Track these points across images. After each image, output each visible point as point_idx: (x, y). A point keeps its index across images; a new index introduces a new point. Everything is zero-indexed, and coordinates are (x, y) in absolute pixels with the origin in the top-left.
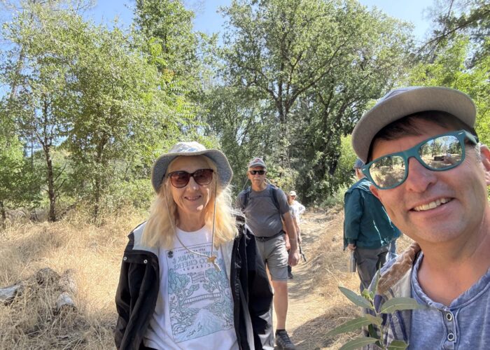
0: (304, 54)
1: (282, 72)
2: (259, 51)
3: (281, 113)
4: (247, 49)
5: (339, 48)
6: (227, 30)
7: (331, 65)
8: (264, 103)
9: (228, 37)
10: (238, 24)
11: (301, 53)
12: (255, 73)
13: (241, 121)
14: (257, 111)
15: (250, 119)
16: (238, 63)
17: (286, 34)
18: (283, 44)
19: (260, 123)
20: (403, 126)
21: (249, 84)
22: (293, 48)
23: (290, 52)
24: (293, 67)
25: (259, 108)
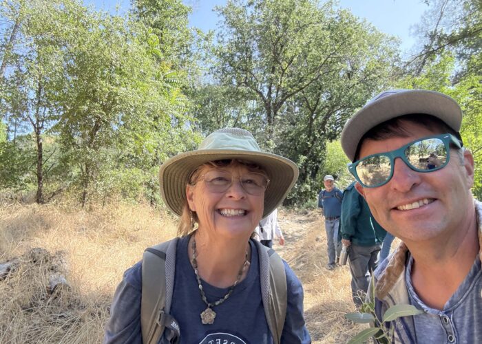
0: (295, 59)
1: (272, 75)
2: (252, 52)
3: (269, 115)
4: (241, 50)
5: (329, 57)
6: (221, 29)
7: (321, 72)
8: (252, 104)
9: (222, 36)
10: (233, 25)
11: (292, 58)
12: (246, 74)
13: (227, 120)
14: (245, 112)
15: (237, 120)
16: (230, 62)
17: (279, 38)
18: (275, 49)
19: (246, 123)
20: (390, 127)
21: (239, 84)
22: (284, 52)
23: (281, 56)
24: (284, 70)
25: (246, 109)
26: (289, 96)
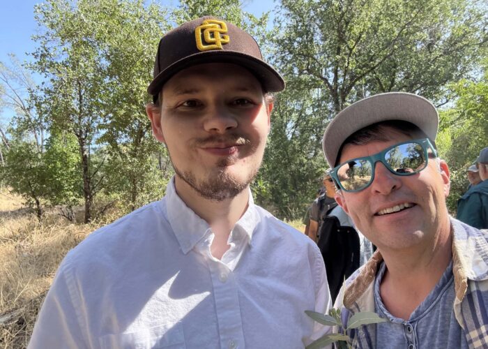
0: (364, 36)
1: (338, 57)
2: (313, 35)
3: (337, 102)
4: (301, 35)
5: (404, 27)
6: (278, 15)
7: (396, 47)
8: (317, 93)
9: (279, 22)
10: (290, 7)
11: (361, 33)
12: (308, 60)
13: (290, 114)
14: (308, 103)
15: (301, 112)
16: (289, 49)
17: (343, 14)
18: (339, 26)
19: (311, 115)
21: (301, 72)
22: (350, 30)
23: (347, 34)
24: (351, 50)
25: (311, 99)
26: (359, 79)
